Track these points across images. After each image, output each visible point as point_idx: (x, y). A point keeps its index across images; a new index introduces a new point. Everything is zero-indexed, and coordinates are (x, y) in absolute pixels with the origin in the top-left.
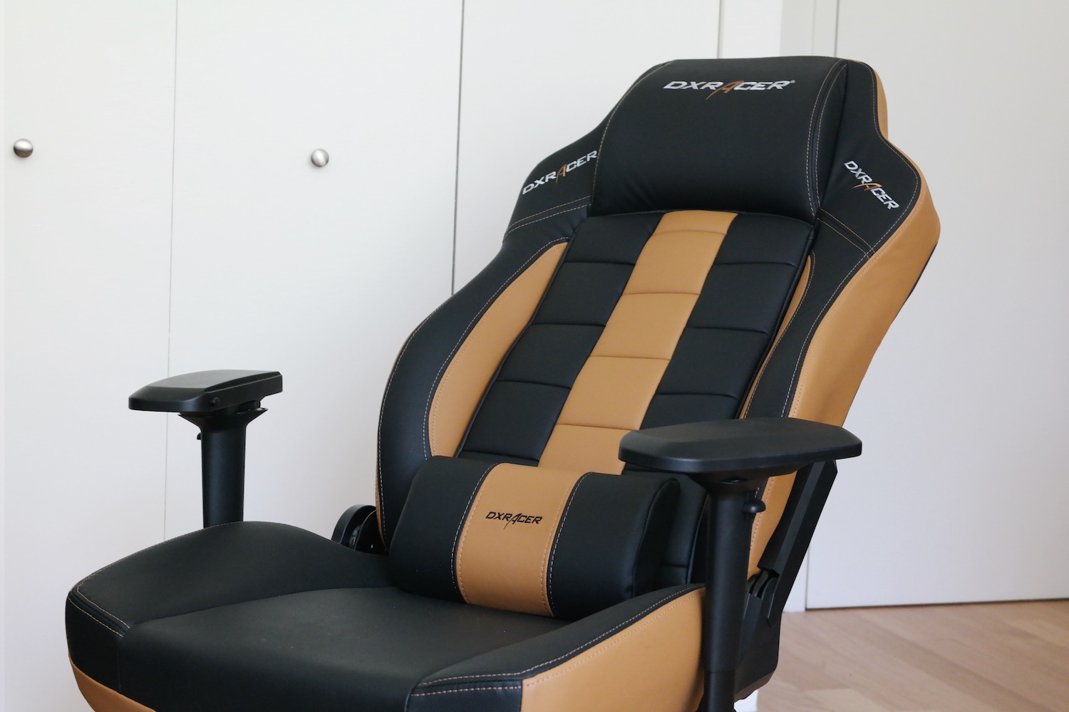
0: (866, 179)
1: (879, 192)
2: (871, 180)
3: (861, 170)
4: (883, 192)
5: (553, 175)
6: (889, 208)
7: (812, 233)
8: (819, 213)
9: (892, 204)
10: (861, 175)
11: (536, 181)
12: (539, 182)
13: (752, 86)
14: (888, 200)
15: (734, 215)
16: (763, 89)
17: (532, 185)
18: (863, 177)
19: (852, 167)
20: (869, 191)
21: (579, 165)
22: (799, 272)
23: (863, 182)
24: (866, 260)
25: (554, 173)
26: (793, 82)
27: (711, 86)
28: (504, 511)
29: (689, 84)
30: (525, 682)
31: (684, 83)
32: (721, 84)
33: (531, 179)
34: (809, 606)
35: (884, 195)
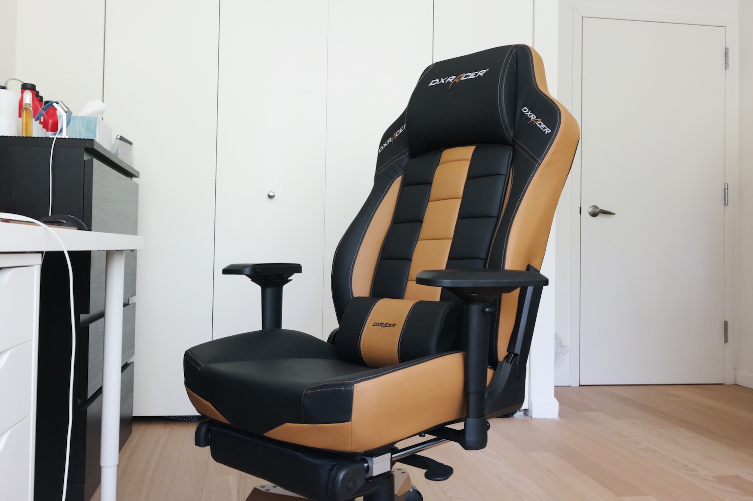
0: (533, 117)
1: (540, 124)
2: (535, 117)
3: (530, 112)
4: (542, 124)
5: (390, 140)
6: (546, 133)
7: (512, 152)
8: (514, 141)
9: (548, 131)
10: (530, 115)
11: (384, 145)
12: (385, 145)
13: (469, 76)
14: (545, 128)
15: (474, 147)
16: (474, 77)
17: (382, 147)
18: (532, 116)
19: (526, 110)
20: (536, 124)
21: (401, 132)
22: (507, 177)
23: (532, 119)
24: (537, 168)
25: (391, 138)
26: (488, 70)
27: (450, 79)
28: (380, 321)
29: (440, 81)
30: (355, 385)
31: (438, 80)
32: (455, 77)
33: (381, 144)
34: (581, 384)
35: (543, 126)
